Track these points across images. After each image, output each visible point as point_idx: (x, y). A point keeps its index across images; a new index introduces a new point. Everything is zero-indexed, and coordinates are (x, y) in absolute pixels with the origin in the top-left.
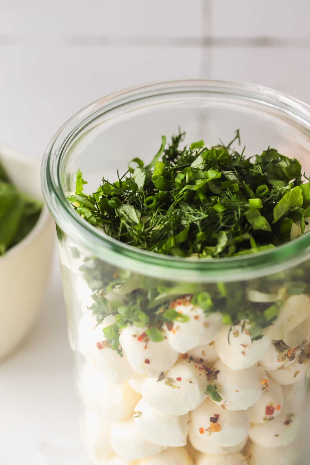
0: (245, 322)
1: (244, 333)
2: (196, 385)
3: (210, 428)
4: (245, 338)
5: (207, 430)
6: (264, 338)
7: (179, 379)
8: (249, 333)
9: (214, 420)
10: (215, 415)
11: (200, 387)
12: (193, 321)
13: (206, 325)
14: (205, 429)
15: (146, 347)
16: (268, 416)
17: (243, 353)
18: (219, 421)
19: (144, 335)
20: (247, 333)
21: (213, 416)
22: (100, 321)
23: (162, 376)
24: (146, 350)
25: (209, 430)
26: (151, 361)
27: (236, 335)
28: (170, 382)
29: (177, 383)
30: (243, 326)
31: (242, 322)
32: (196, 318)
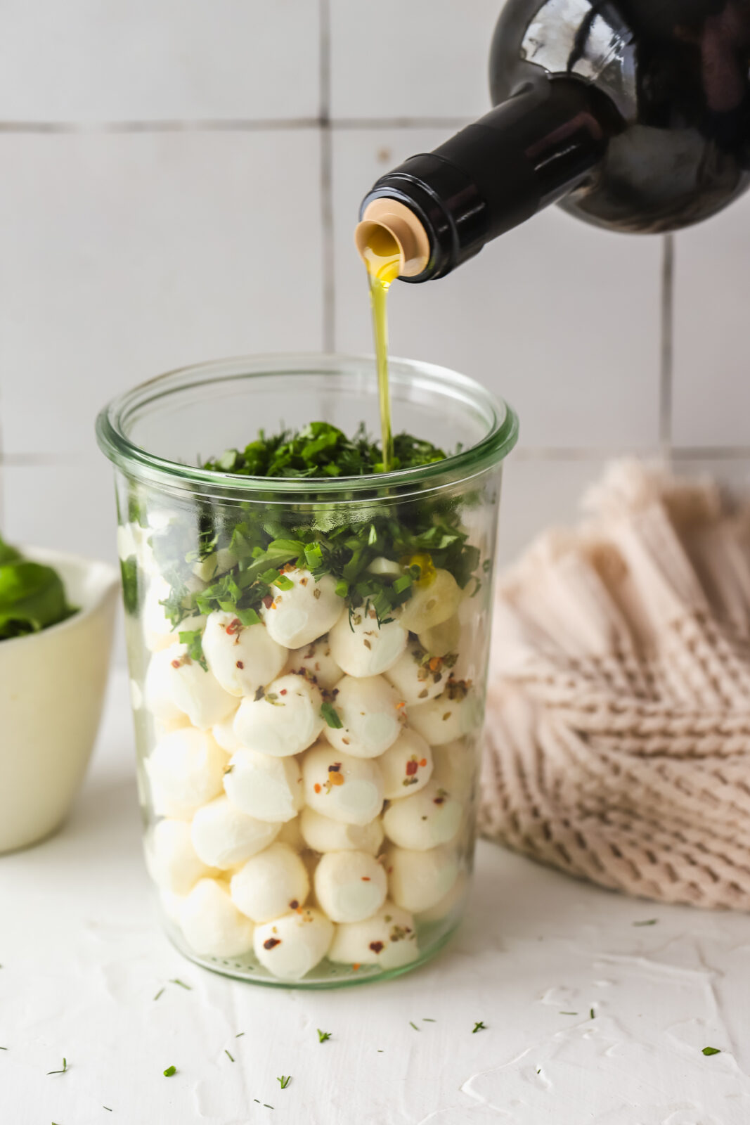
0: (369, 600)
1: (369, 617)
2: (306, 699)
3: (328, 781)
4: (370, 623)
5: (324, 785)
6: (395, 622)
7: (284, 692)
8: (376, 615)
9: (335, 768)
10: (336, 764)
11: (312, 702)
12: (300, 586)
13: (317, 594)
14: (321, 785)
15: (237, 641)
16: (409, 778)
17: (368, 644)
18: (342, 771)
19: (236, 623)
20: (372, 617)
21: (333, 765)
22: (176, 624)
23: (260, 693)
24: (238, 647)
25: (328, 785)
26: (245, 665)
27: (357, 621)
28: (272, 698)
29: (281, 699)
30: (367, 607)
31: (365, 599)
32: (303, 581)
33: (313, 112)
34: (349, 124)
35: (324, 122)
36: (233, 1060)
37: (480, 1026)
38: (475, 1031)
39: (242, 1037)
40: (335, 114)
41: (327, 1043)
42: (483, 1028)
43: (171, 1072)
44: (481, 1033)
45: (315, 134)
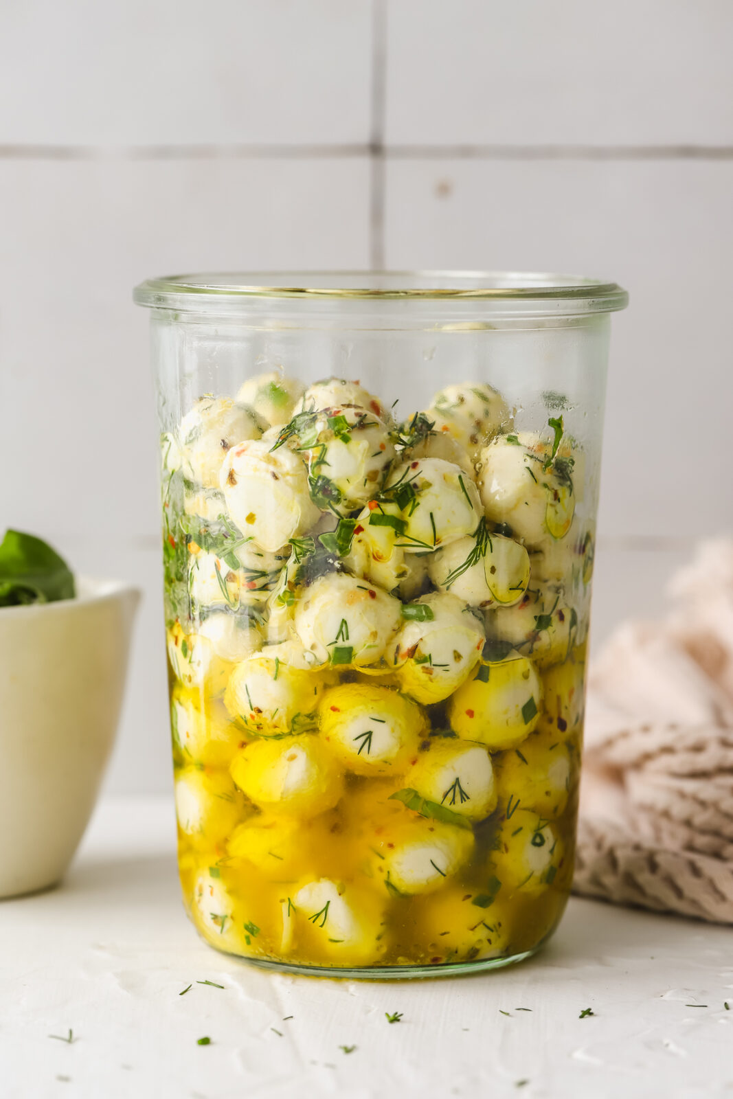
33: (363, 136)
34: (407, 152)
35: (376, 149)
36: (280, 1035)
37: (588, 1013)
38: (582, 1017)
39: (290, 1021)
40: (391, 139)
41: (397, 1024)
42: (591, 1014)
43: (205, 1041)
44: (587, 1019)
45: (363, 164)
